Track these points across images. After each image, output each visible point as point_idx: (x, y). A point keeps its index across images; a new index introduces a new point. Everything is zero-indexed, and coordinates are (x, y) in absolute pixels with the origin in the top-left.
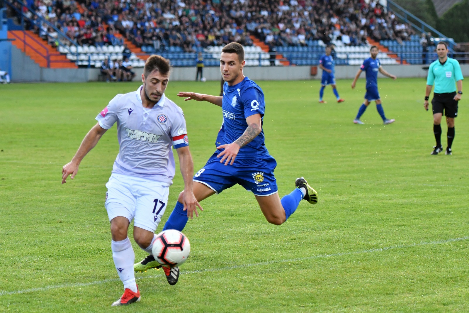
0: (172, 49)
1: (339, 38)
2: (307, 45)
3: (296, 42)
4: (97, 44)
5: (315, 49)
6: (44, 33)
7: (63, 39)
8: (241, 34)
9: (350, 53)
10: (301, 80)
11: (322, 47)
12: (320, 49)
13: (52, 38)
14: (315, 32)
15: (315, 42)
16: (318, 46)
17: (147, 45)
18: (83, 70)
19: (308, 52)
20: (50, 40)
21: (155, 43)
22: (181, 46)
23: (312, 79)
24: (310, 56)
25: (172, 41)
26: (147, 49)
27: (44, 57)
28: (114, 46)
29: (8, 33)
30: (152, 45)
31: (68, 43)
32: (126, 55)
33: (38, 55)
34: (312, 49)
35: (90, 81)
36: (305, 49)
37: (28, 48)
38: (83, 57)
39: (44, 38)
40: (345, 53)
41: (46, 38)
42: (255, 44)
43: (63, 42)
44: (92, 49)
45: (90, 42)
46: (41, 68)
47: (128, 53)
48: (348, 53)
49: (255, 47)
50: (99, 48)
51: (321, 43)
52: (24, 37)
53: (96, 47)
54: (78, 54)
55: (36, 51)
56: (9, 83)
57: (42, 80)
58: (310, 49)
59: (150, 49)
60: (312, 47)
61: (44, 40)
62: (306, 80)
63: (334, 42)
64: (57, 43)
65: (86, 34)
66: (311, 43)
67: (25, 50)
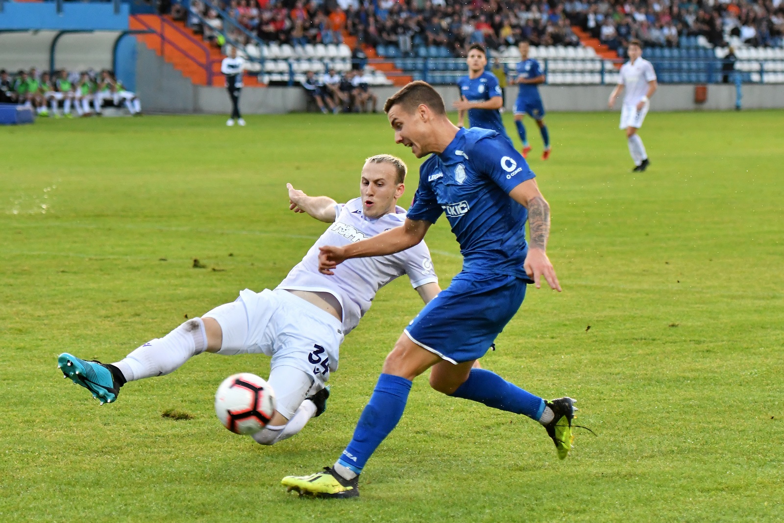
0: (433, 51)
1: (736, 32)
2: (678, 46)
3: (658, 38)
4: (295, 42)
5: (693, 52)
6: (195, 20)
7: (232, 32)
8: (555, 24)
9: (766, 60)
10: (677, 111)
11: (705, 49)
12: (701, 52)
13: (211, 29)
14: (690, 19)
15: (692, 39)
16: (697, 48)
17: (389, 43)
18: (279, 91)
19: (680, 58)
20: (207, 33)
21: (401, 39)
22: (451, 46)
23: (697, 110)
24: (685, 65)
25: (431, 36)
26: (386, 51)
27: (200, 65)
28: (326, 45)
29: (131, 19)
30: (396, 44)
31: (241, 39)
32: (357, 61)
33: (190, 62)
34: (688, 53)
35: (293, 112)
36: (675, 52)
37: (168, 48)
38: (270, 66)
39: (195, 28)
40: (757, 60)
41: (200, 29)
42: (583, 43)
43: (232, 37)
44: (287, 50)
45: (283, 37)
46: (195, 86)
47: (362, 59)
48: (761, 61)
49: (584, 47)
50: (299, 49)
51: (702, 41)
52: (162, 28)
53: (293, 46)
54: (262, 60)
55: (187, 55)
56: (138, 114)
57: (197, 110)
58: (684, 52)
59: (392, 51)
60: (688, 48)
61: (196, 33)
62: (686, 111)
63: (727, 38)
64: (221, 40)
65: (273, 20)
66: (684, 41)
67: (162, 52)
